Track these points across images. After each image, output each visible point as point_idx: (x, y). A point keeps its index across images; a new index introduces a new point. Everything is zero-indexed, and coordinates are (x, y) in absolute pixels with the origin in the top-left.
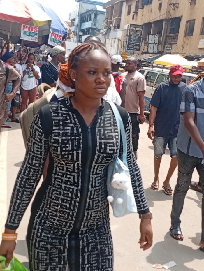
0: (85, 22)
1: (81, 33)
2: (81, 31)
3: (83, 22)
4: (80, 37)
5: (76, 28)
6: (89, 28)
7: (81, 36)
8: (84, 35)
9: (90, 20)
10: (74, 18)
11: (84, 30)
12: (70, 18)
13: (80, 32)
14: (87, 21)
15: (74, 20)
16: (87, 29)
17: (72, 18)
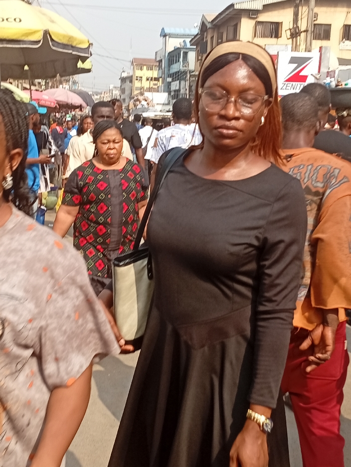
0: (174, 63)
1: (169, 80)
2: (170, 76)
3: (171, 64)
4: (169, 84)
5: (163, 73)
6: (179, 72)
7: (171, 82)
8: (173, 81)
9: (179, 62)
10: (161, 59)
11: (173, 74)
12: (156, 58)
13: (168, 77)
14: (176, 62)
15: (160, 61)
16: (176, 73)
17: (158, 59)
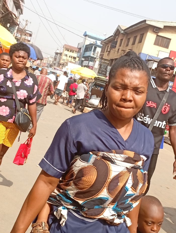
0: (87, 51)
1: (83, 59)
2: (84, 57)
3: (86, 52)
4: (82, 61)
5: (80, 55)
8: (85, 60)
9: (91, 51)
10: (81, 47)
11: (86, 57)
12: (78, 47)
14: (89, 51)
15: (80, 48)
16: (88, 56)
